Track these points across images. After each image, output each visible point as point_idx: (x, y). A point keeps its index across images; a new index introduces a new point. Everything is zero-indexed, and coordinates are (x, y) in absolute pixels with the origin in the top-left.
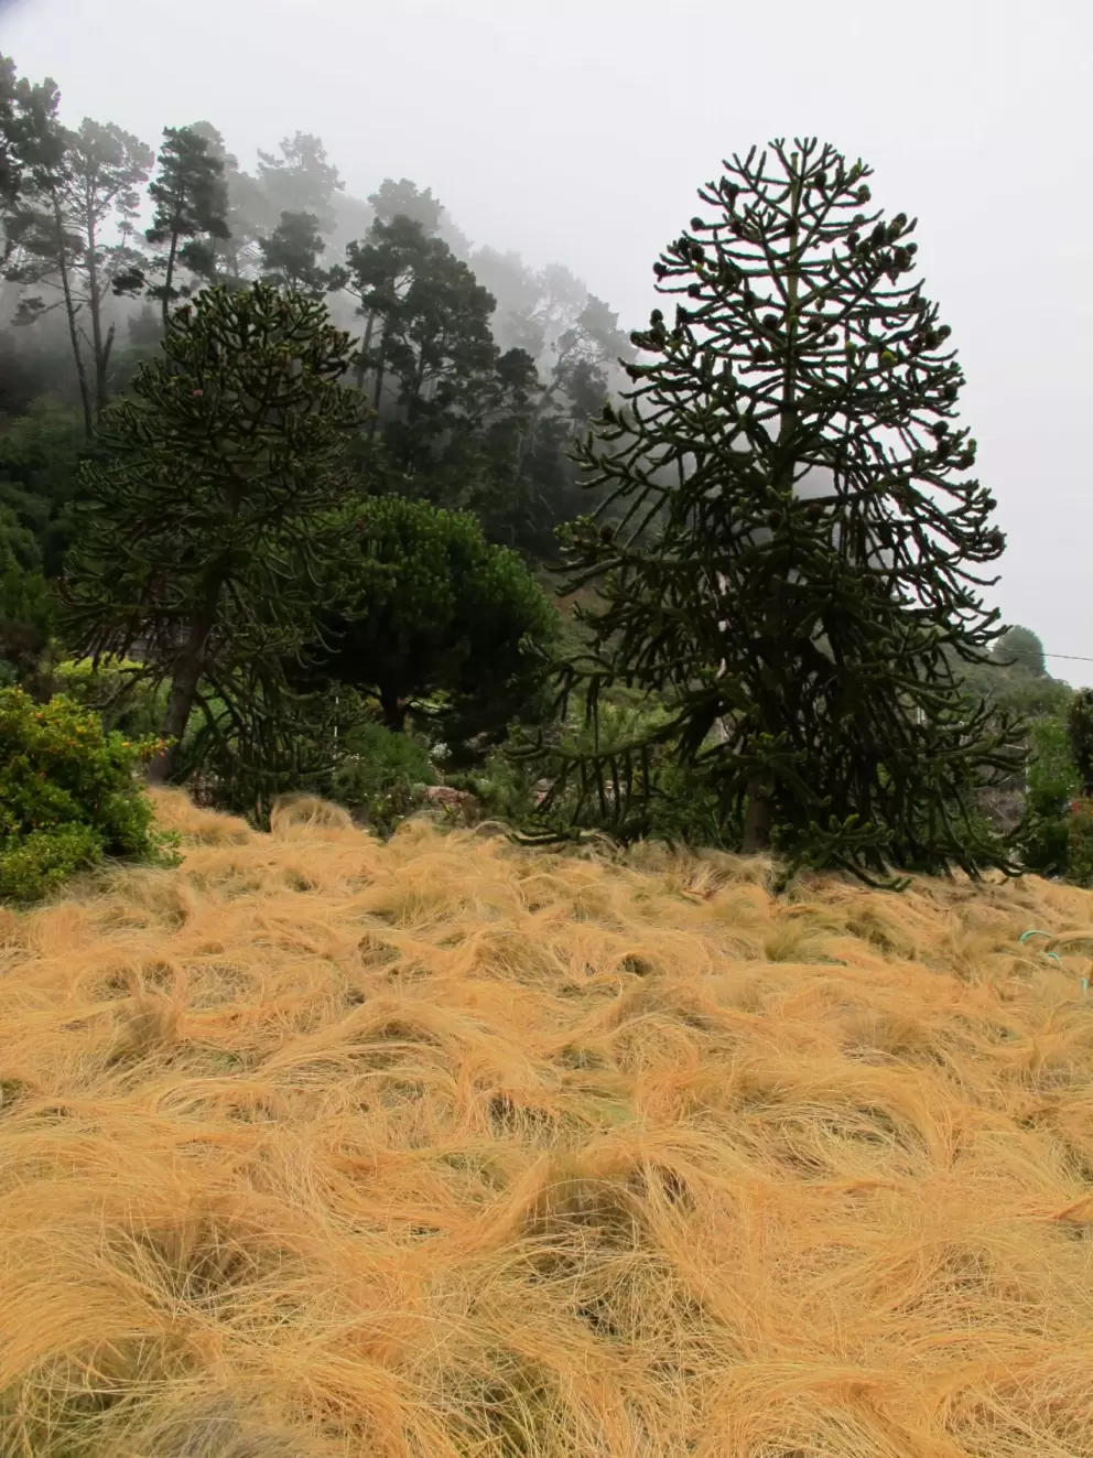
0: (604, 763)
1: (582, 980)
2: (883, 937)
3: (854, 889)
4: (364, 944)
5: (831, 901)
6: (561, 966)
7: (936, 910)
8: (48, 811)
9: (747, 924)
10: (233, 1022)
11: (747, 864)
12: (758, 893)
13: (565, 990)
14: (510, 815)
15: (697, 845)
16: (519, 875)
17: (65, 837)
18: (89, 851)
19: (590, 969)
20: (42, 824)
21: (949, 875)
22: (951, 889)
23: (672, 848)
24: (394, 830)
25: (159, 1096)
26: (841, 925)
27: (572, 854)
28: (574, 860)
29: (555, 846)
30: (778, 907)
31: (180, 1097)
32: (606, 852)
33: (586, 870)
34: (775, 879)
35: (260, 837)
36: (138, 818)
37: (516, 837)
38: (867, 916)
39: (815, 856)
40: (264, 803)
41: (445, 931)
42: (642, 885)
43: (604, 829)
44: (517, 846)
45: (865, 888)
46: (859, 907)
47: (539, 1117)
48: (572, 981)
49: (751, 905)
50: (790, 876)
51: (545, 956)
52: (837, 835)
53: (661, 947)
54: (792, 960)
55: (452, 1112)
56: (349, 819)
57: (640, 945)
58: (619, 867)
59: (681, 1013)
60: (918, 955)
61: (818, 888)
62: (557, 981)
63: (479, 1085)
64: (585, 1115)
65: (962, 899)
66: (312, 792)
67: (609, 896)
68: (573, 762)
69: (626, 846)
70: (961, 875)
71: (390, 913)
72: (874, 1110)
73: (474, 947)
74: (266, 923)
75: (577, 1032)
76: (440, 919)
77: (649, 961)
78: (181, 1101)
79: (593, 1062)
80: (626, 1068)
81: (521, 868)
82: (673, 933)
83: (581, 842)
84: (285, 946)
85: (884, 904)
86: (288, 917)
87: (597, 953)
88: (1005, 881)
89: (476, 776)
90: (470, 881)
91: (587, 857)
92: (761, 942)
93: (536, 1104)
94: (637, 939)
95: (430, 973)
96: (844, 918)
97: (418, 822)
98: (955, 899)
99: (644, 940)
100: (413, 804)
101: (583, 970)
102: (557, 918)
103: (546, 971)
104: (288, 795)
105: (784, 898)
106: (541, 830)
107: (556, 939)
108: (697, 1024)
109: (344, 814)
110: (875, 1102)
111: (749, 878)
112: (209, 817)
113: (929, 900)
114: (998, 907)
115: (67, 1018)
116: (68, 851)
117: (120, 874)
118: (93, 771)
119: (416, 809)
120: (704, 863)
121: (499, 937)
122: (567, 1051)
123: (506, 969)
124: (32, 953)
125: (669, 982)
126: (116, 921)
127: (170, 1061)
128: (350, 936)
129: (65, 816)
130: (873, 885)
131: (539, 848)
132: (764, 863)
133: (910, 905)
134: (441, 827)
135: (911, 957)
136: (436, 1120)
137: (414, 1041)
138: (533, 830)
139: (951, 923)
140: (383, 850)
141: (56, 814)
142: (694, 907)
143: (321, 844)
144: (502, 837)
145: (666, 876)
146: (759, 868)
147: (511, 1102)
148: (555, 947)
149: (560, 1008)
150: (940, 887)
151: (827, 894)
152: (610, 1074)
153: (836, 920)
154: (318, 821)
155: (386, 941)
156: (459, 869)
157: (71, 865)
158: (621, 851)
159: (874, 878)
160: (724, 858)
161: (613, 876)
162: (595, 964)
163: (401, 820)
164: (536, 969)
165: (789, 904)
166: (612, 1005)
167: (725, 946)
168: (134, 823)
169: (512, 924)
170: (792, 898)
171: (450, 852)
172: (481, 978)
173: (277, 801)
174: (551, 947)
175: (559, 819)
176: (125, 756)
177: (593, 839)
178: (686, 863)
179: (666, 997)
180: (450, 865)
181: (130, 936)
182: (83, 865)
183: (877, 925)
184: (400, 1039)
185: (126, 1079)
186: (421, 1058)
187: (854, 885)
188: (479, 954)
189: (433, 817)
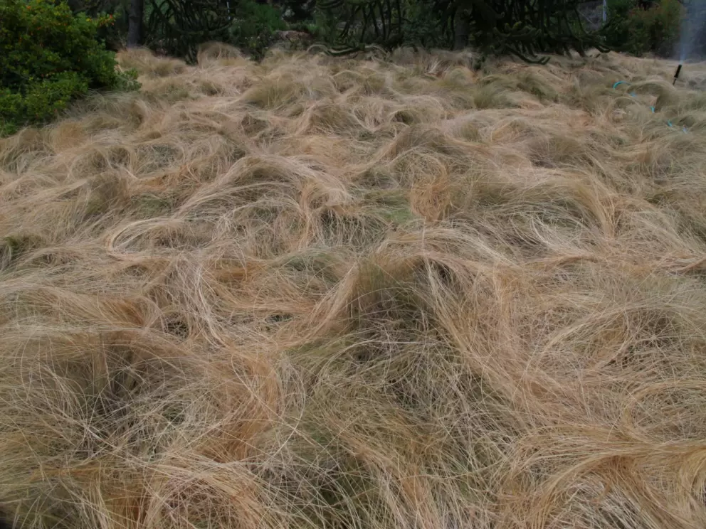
0: (374, 6)
1: (373, 129)
2: (539, 90)
3: (518, 65)
4: (245, 122)
5: (507, 72)
6: (359, 122)
7: (565, 73)
8: (48, 67)
9: (463, 88)
10: (163, 181)
11: (459, 55)
12: (466, 71)
13: (363, 136)
14: (327, 41)
15: (430, 47)
16: (333, 72)
17: (62, 81)
18: (78, 88)
19: (377, 123)
20: (47, 75)
21: (569, 54)
22: (570, 62)
23: (416, 50)
24: (264, 56)
25: (115, 236)
26: (514, 86)
27: (362, 59)
28: (363, 61)
29: (352, 55)
30: (478, 78)
31: (127, 235)
32: (381, 56)
33: (369, 67)
34: (475, 63)
35: (190, 69)
36: (106, 64)
37: (330, 52)
38: (528, 80)
39: (497, 47)
40: (192, 49)
41: (291, 109)
42: (402, 72)
43: (379, 43)
44: (331, 57)
45: (525, 64)
46: (523, 74)
47: (352, 222)
48: (367, 130)
49: (463, 78)
50: (484, 60)
51: (350, 117)
52: (508, 35)
53: (417, 106)
54: (492, 108)
55: (297, 225)
56: (240, 53)
57: (404, 105)
58: (388, 63)
59: (434, 145)
60: (559, 99)
61: (498, 66)
62: (358, 131)
63: (314, 205)
64: (380, 218)
65: (578, 67)
66: (218, 41)
67: (384, 80)
68: (357, 7)
69: (391, 51)
70: (575, 54)
71: (261, 101)
72: (568, 203)
73: (309, 116)
74: (188, 116)
75: (372, 163)
76: (289, 102)
77: (410, 114)
78: (128, 237)
79: (383, 181)
80: (404, 183)
81: (334, 68)
82: (421, 97)
83: (365, 51)
84: (198, 128)
85: (537, 72)
86: (200, 111)
87: (380, 112)
88: (598, 56)
89: (307, 23)
90: (306, 79)
91: (370, 59)
92: (472, 98)
93: (349, 214)
94: (402, 102)
95: (283, 134)
96: (515, 81)
97: (276, 50)
98: (572, 67)
99: (407, 102)
100: (273, 40)
101: (373, 122)
102: (356, 94)
103: (352, 126)
104: (205, 44)
105: (480, 73)
106: (343, 46)
107: (356, 106)
108: (444, 151)
109: (237, 51)
110: (568, 198)
111: (460, 63)
112: (161, 61)
113: (560, 69)
114: (598, 70)
115: (63, 191)
116: (65, 88)
117: (101, 99)
118: (71, 39)
119: (275, 43)
120: (434, 58)
121: (322, 109)
122: (367, 175)
123: (328, 127)
124: (47, 152)
125: (425, 127)
126: (99, 127)
127: (122, 212)
128: (236, 117)
129: (60, 69)
130: (529, 62)
131: (344, 57)
132: (468, 54)
133: (551, 71)
134: (288, 51)
135: (556, 101)
136: (287, 231)
137: (272, 180)
138: (339, 47)
139: (573, 81)
140: (258, 67)
141: (54, 68)
142: (432, 81)
143: (222, 68)
144: (323, 53)
145: (414, 66)
146: (465, 57)
147: (334, 215)
148: (356, 111)
149: (361, 147)
150: (564, 60)
151: (505, 69)
152: (394, 188)
153: (512, 83)
154: (223, 56)
155: (259, 118)
156: (299, 73)
157: (69, 97)
158: (388, 54)
159: (529, 58)
160: (445, 53)
161: (385, 68)
162: (379, 119)
163: (266, 50)
164: (346, 125)
165: (484, 76)
166: (391, 144)
167: (452, 102)
168: (104, 68)
169: (330, 100)
170: (485, 72)
171: (294, 64)
172: (314, 134)
173: (199, 47)
174: (353, 112)
175: (353, 40)
176: (90, 28)
177: (373, 49)
178: (424, 58)
179: (424, 136)
180: (294, 71)
181: (104, 135)
182: (76, 97)
183: (534, 84)
184: (263, 180)
185: (96, 226)
186: (276, 191)
187: (519, 63)
188: (312, 119)
189: (284, 46)
